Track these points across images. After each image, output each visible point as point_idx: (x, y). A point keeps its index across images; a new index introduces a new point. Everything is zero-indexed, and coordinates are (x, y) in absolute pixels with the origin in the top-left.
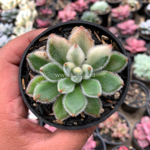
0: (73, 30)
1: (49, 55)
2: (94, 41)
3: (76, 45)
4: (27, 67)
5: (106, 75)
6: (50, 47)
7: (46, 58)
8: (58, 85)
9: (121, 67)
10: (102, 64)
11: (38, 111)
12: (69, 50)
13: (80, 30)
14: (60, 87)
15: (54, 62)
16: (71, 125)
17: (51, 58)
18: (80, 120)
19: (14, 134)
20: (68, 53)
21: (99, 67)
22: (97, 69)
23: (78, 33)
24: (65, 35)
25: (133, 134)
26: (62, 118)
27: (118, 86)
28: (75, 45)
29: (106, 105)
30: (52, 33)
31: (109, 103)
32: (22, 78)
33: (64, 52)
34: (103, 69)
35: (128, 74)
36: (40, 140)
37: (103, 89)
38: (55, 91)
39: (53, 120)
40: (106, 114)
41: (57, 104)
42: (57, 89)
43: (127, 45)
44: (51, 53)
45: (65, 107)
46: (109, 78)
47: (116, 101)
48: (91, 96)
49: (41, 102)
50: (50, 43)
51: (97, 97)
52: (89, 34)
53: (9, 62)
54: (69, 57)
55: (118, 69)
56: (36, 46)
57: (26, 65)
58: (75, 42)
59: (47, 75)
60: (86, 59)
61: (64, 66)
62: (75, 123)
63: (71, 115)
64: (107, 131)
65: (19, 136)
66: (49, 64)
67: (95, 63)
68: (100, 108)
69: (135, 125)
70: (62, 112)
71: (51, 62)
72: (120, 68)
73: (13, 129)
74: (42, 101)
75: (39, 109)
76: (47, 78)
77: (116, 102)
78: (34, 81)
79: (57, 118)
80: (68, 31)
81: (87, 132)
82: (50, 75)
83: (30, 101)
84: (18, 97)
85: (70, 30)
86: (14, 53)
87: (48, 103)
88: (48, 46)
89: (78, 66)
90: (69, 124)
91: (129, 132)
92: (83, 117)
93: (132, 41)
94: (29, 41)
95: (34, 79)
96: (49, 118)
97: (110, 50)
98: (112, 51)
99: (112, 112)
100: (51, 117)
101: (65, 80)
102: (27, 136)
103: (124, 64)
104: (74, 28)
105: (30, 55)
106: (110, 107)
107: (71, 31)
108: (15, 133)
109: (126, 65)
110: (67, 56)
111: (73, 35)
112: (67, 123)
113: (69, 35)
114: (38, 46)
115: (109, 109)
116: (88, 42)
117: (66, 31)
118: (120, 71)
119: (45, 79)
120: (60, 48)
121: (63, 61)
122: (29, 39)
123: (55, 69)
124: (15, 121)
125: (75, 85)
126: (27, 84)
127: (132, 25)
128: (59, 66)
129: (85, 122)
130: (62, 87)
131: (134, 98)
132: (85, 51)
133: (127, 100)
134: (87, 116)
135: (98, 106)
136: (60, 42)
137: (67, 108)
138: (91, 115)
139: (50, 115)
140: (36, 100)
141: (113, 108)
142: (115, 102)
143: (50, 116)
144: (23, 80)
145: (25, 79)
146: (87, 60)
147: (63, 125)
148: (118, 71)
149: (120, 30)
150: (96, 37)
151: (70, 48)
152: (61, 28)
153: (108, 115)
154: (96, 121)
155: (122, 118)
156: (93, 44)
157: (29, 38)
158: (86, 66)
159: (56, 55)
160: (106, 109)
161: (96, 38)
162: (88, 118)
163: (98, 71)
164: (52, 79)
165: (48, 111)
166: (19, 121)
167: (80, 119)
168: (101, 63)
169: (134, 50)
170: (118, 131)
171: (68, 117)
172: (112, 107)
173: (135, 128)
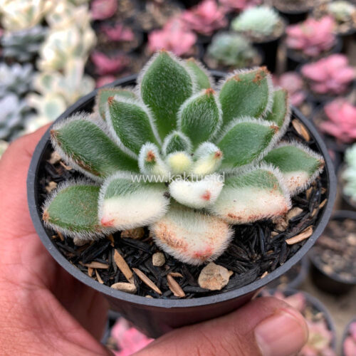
25: (343, 348)
43: (327, 119)
69: (348, 327)
91: (331, 345)
93: (340, 110)
131: (346, 257)
133: (326, 263)
149: (308, 83)
155: (315, 309)
169: (345, 133)
173: (349, 334)
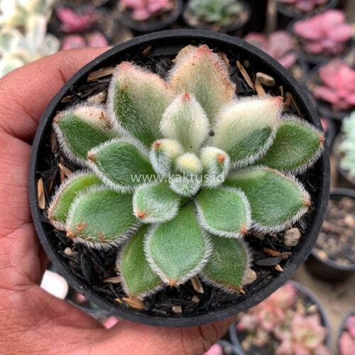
0: (179, 53)
1: (113, 118)
2: (234, 86)
3: (186, 95)
4: (53, 148)
5: (264, 178)
6: (118, 98)
7: (104, 125)
8: (135, 198)
9: (305, 159)
10: (254, 148)
11: (75, 269)
12: (167, 107)
13: (199, 57)
14: (141, 205)
15: (125, 138)
16: (165, 313)
17: (120, 126)
18: (191, 300)
19: (6, 325)
20: (165, 115)
21: (245, 155)
22: (242, 162)
23: (193, 65)
24: (159, 66)
25: (339, 346)
26: (141, 290)
27: (296, 209)
28: (184, 94)
29: (260, 263)
30: (125, 60)
31: (271, 256)
32: (37, 177)
33: (153, 112)
34: (257, 163)
35: (322, 180)
36: (77, 345)
37: (254, 216)
38: (125, 216)
39: (117, 295)
40: (263, 287)
41: (130, 251)
42: (132, 210)
43: (322, 84)
44: (119, 113)
45: (150, 260)
46: (270, 186)
47: (288, 251)
48: (222, 234)
49: (87, 242)
50: (117, 87)
51: (237, 235)
52: (224, 67)
53: (5, 130)
54: (166, 125)
55: (298, 164)
56: (79, 94)
57: (50, 143)
58: (185, 86)
59: (106, 171)
60: (212, 134)
61: (153, 148)
62: (177, 309)
63: (166, 281)
64: (262, 338)
65: (20, 331)
66: (113, 141)
67: (236, 145)
68: (245, 269)
69: (345, 321)
70: (142, 274)
71: (119, 137)
72: (303, 162)
73: (6, 312)
74: (90, 240)
75: (79, 264)
76: (104, 179)
77: (290, 253)
78: (69, 187)
79: (126, 289)
80: (167, 56)
81: (202, 335)
82: (115, 172)
83: (57, 240)
84: (24, 226)
85: (171, 53)
86: (21, 107)
87: (106, 246)
88: (112, 93)
89: (191, 152)
90: (158, 311)
91: (325, 342)
92: (199, 291)
93: (337, 73)
94: (61, 77)
95: (72, 181)
96: (104, 291)
97: (276, 111)
98: (283, 114)
99: (276, 281)
100: (111, 287)
101: (153, 187)
102: (42, 334)
103: (315, 152)
104: (183, 50)
105: (64, 115)
106: (274, 267)
107: (174, 56)
108: (9, 323)
109: (318, 153)
110: (161, 123)
111: (181, 67)
112: (154, 306)
113: (169, 69)
114: (85, 93)
115: (269, 272)
116: (220, 88)
117: (162, 57)
118: (302, 169)
119: (99, 182)
120: (145, 100)
121: (149, 136)
122: (60, 72)
123: (129, 155)
124: (11, 292)
125: (181, 202)
126: (49, 194)
127: (337, 25)
128: (140, 149)
129: (202, 307)
130: (146, 205)
131: (343, 239)
132: (210, 110)
133: (320, 248)
134: (208, 288)
135: (239, 261)
136: (146, 84)
137: (156, 263)
138: (219, 286)
139: (108, 283)
140: (75, 236)
141: (281, 269)
142: (286, 255)
143: (107, 286)
144: (40, 182)
145: (44, 180)
146: (216, 135)
147: (142, 311)
148: (297, 170)
150: (241, 76)
151: (170, 103)
152: (149, 48)
153: (266, 290)
154: (234, 304)
155: (308, 300)
156: (232, 93)
157: (62, 70)
158: (211, 153)
159: (132, 119)
160: (263, 273)
161: (240, 79)
162: (212, 296)
163: (243, 167)
164: (119, 182)
165: (104, 272)
166: (22, 291)
167: (189, 298)
168: (252, 146)
169: (342, 99)
170: (294, 340)
171: (158, 288)
172: (279, 268)
173: (345, 330)
